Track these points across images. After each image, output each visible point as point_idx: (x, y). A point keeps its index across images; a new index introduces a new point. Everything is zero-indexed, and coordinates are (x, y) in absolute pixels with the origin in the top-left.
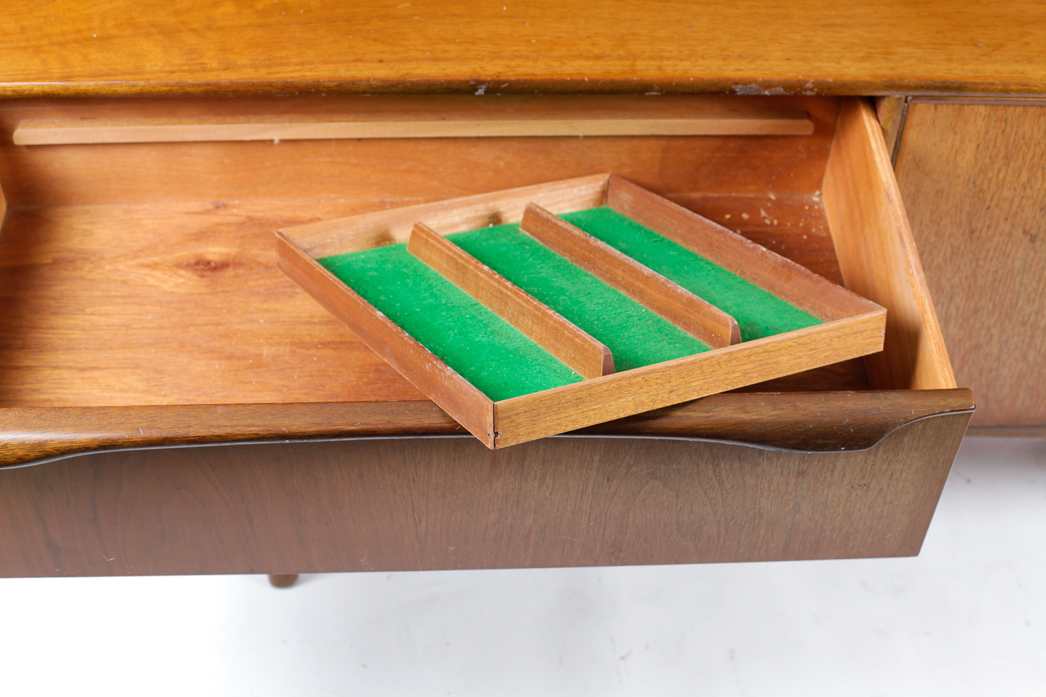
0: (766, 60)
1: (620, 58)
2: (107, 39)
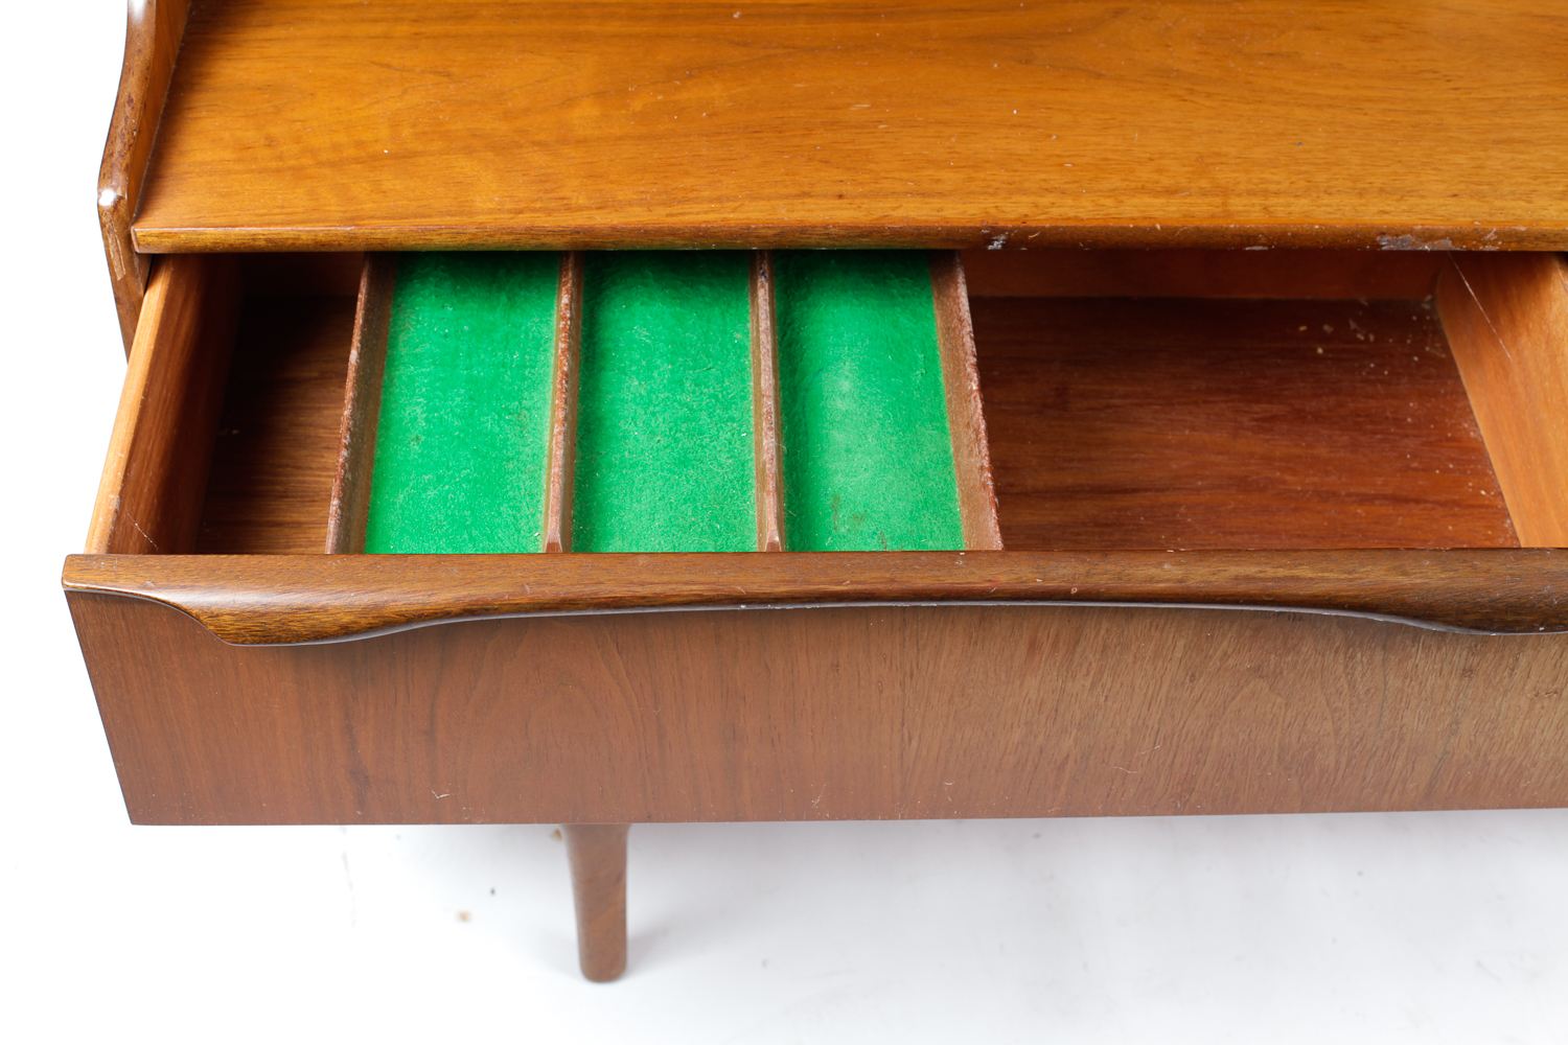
0: (1423, 197)
1: (1204, 193)
2: (405, 157)
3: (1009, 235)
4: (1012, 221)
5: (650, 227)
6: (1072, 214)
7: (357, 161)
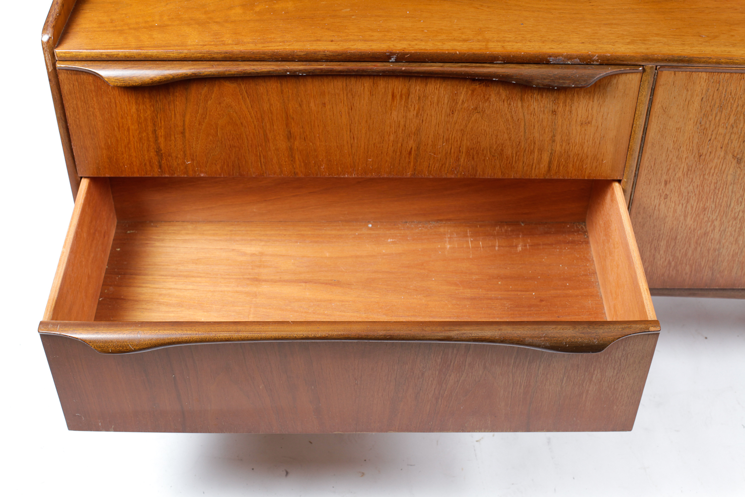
0: (569, 43)
1: (479, 41)
2: (164, 26)
3: (397, 55)
4: (399, 50)
5: (255, 51)
6: (423, 48)
7: (145, 28)
